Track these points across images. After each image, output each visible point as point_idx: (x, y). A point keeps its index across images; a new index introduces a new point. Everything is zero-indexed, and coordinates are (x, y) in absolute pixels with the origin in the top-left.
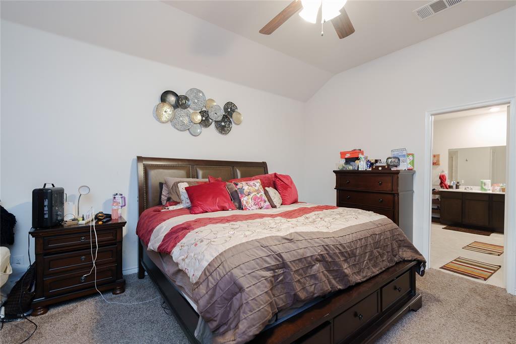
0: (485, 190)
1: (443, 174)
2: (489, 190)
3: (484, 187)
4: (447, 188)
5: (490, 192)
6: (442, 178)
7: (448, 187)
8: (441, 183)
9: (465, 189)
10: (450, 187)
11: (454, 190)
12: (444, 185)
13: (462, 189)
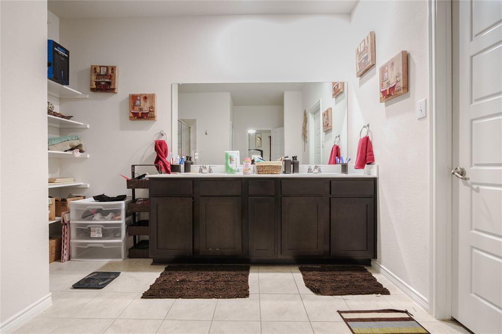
0: (232, 171)
1: (162, 139)
2: (238, 171)
3: (230, 165)
4: (168, 172)
5: (240, 174)
6: (160, 148)
7: (169, 169)
8: (158, 159)
9: (201, 171)
10: (175, 168)
11: (182, 175)
12: (161, 164)
13: (195, 172)
